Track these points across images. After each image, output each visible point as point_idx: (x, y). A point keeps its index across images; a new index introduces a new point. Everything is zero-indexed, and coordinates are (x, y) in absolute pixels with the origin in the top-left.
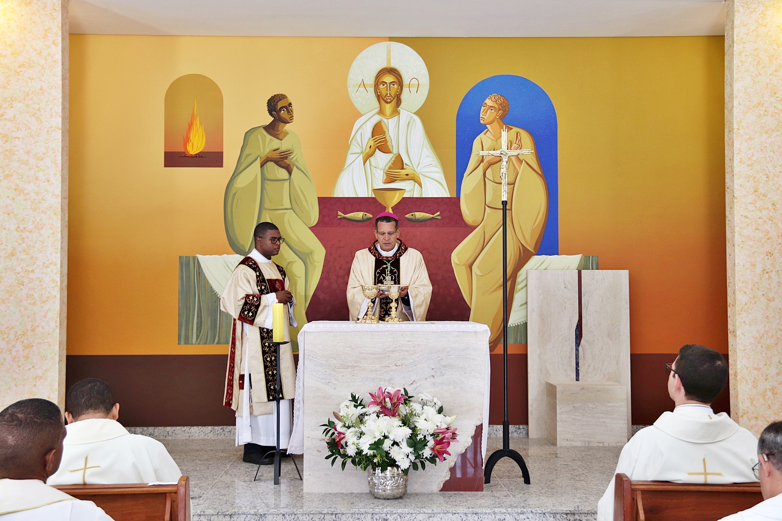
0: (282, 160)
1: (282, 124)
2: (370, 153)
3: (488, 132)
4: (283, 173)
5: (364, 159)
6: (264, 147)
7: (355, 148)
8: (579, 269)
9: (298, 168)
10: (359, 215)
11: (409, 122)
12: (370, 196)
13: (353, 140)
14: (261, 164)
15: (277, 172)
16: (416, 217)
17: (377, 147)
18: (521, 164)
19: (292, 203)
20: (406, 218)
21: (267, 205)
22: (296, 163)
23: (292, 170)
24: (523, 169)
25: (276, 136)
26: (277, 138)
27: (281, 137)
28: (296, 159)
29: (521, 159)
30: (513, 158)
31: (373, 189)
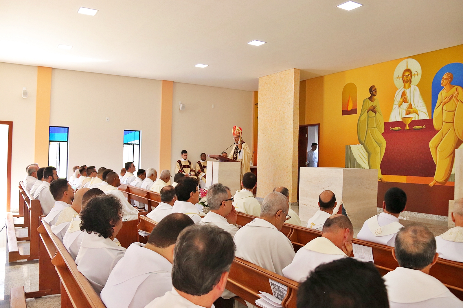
0: (373, 110)
1: (373, 96)
2: (401, 104)
3: (444, 89)
4: (374, 114)
5: (399, 106)
6: (368, 106)
7: (396, 102)
9: (378, 112)
10: (397, 128)
11: (414, 90)
12: (401, 121)
13: (395, 99)
14: (367, 112)
15: (372, 114)
16: (417, 128)
17: (403, 101)
18: (458, 102)
19: (376, 125)
20: (413, 128)
21: (369, 126)
24: (459, 104)
26: (372, 102)
27: (373, 101)
28: (378, 109)
29: (458, 99)
30: (455, 99)
31: (402, 118)
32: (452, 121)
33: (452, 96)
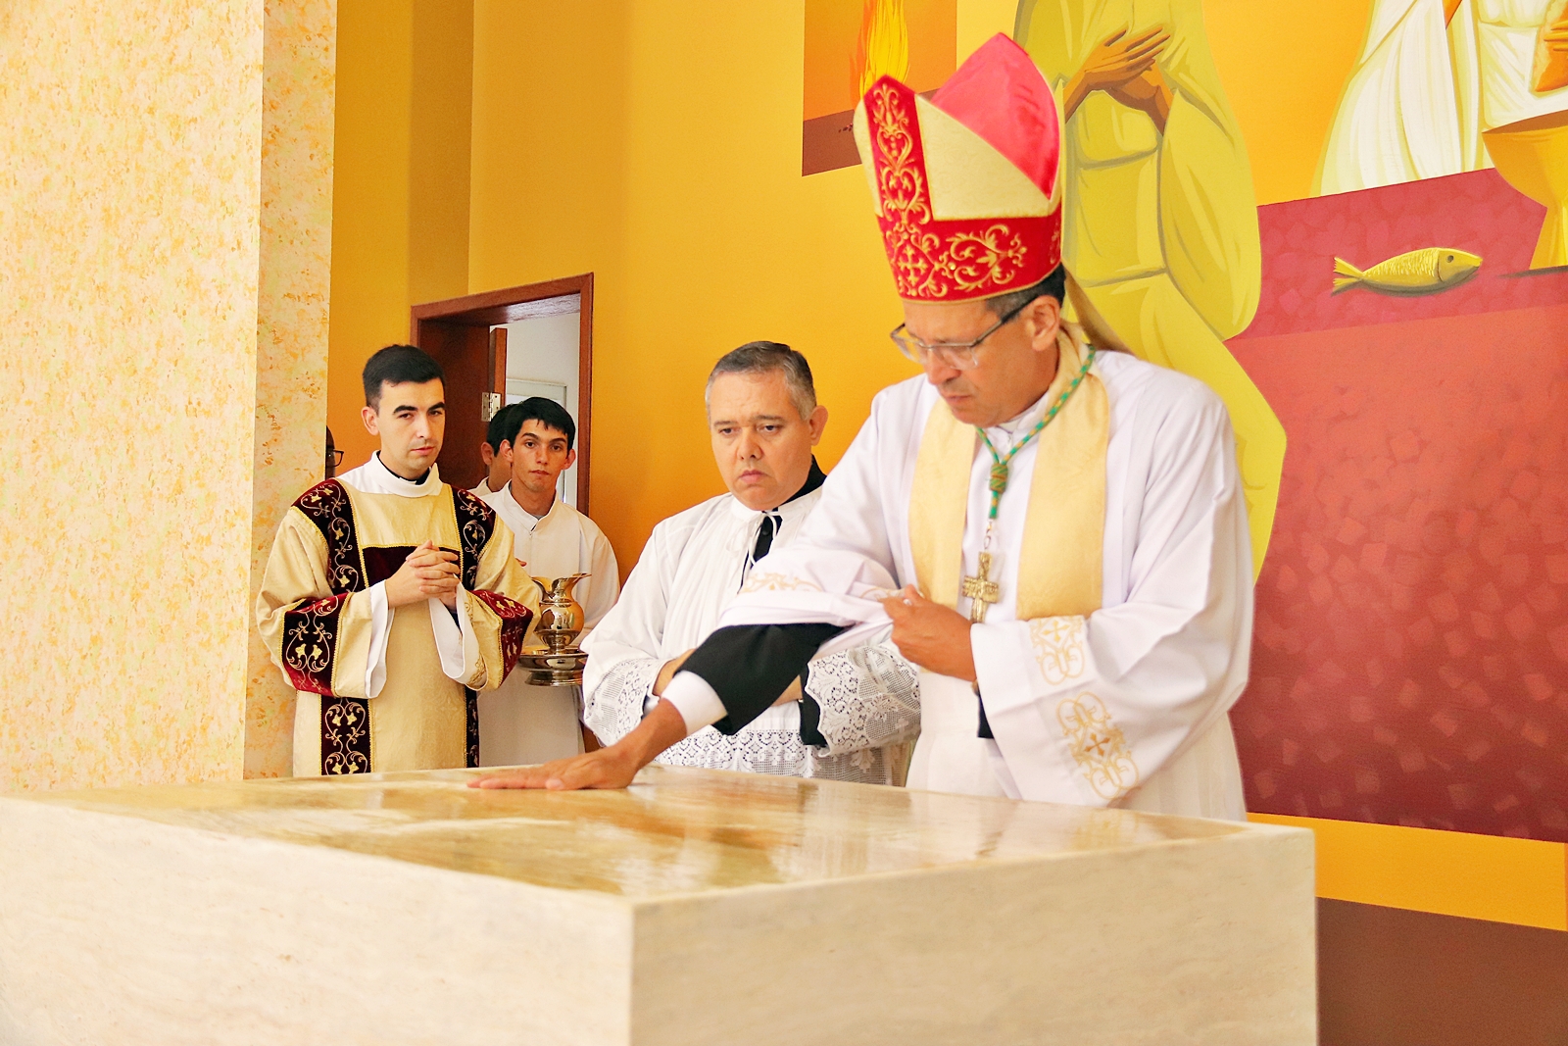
0: (1134, 76)
6: (1076, 33)
9: (1189, 97)
14: (1066, 104)
15: (1116, 129)
21: (1084, 264)
28: (1183, 60)
31: (1485, 130)
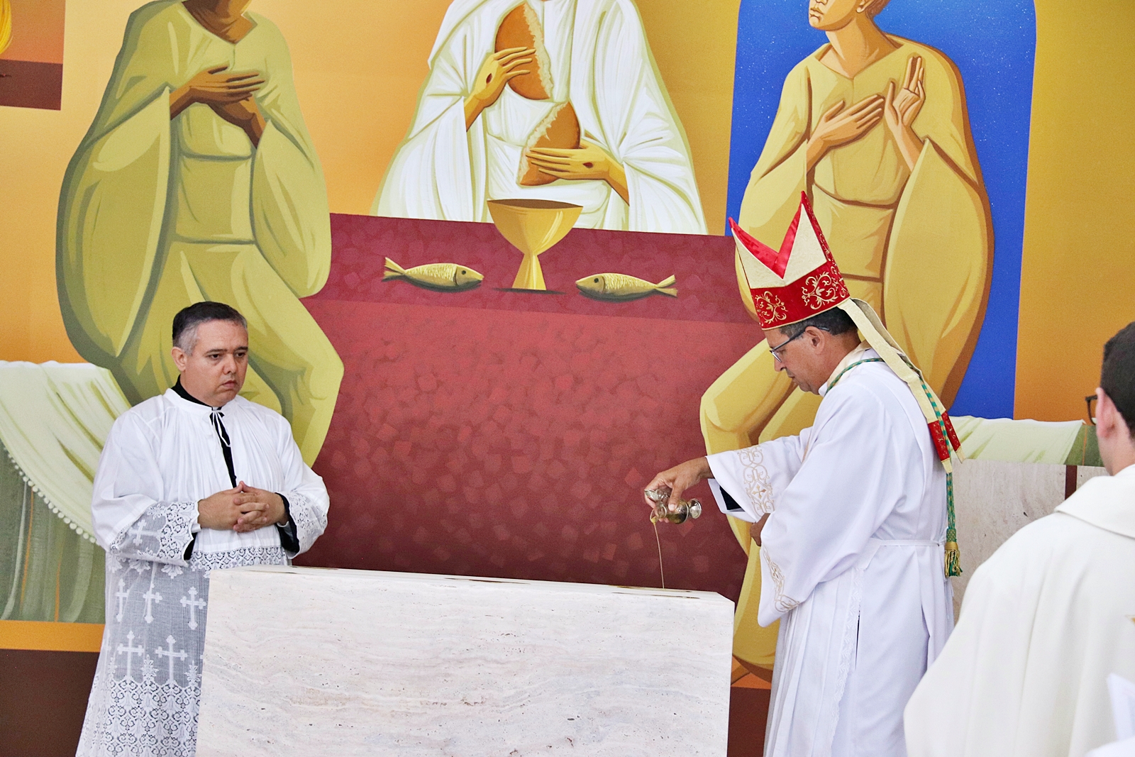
0: (234, 101)
2: (487, 96)
3: (830, 52)
4: (233, 139)
5: (471, 110)
6: (183, 60)
7: (444, 80)
8: (1072, 463)
9: (279, 127)
10: (444, 272)
11: (603, 14)
12: (479, 220)
13: (440, 57)
14: (171, 108)
15: (216, 135)
16: (608, 287)
17: (509, 81)
18: (920, 150)
19: (256, 226)
20: (578, 287)
21: (184, 226)
22: (273, 110)
23: (261, 132)
24: (923, 163)
25: (221, 31)
26: (224, 36)
27: (232, 33)
28: (275, 101)
29: (921, 134)
30: (897, 131)
31: (489, 200)
32: (869, 267)
33: (882, 106)
